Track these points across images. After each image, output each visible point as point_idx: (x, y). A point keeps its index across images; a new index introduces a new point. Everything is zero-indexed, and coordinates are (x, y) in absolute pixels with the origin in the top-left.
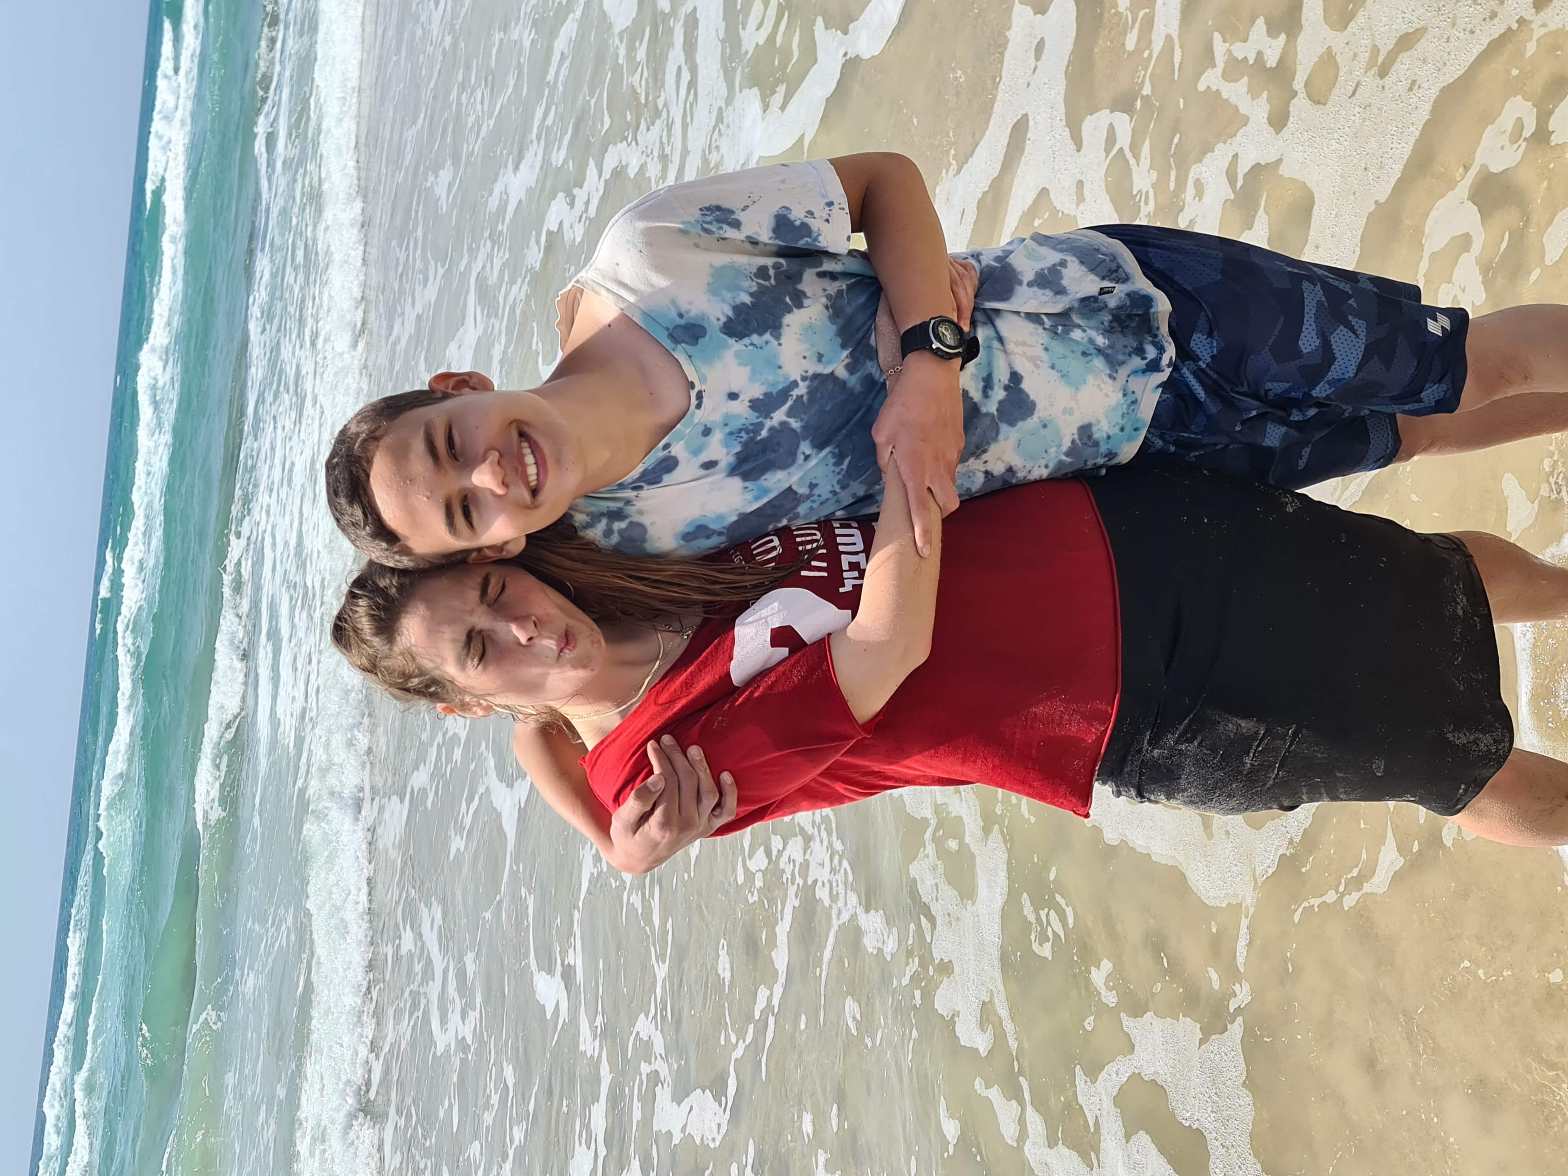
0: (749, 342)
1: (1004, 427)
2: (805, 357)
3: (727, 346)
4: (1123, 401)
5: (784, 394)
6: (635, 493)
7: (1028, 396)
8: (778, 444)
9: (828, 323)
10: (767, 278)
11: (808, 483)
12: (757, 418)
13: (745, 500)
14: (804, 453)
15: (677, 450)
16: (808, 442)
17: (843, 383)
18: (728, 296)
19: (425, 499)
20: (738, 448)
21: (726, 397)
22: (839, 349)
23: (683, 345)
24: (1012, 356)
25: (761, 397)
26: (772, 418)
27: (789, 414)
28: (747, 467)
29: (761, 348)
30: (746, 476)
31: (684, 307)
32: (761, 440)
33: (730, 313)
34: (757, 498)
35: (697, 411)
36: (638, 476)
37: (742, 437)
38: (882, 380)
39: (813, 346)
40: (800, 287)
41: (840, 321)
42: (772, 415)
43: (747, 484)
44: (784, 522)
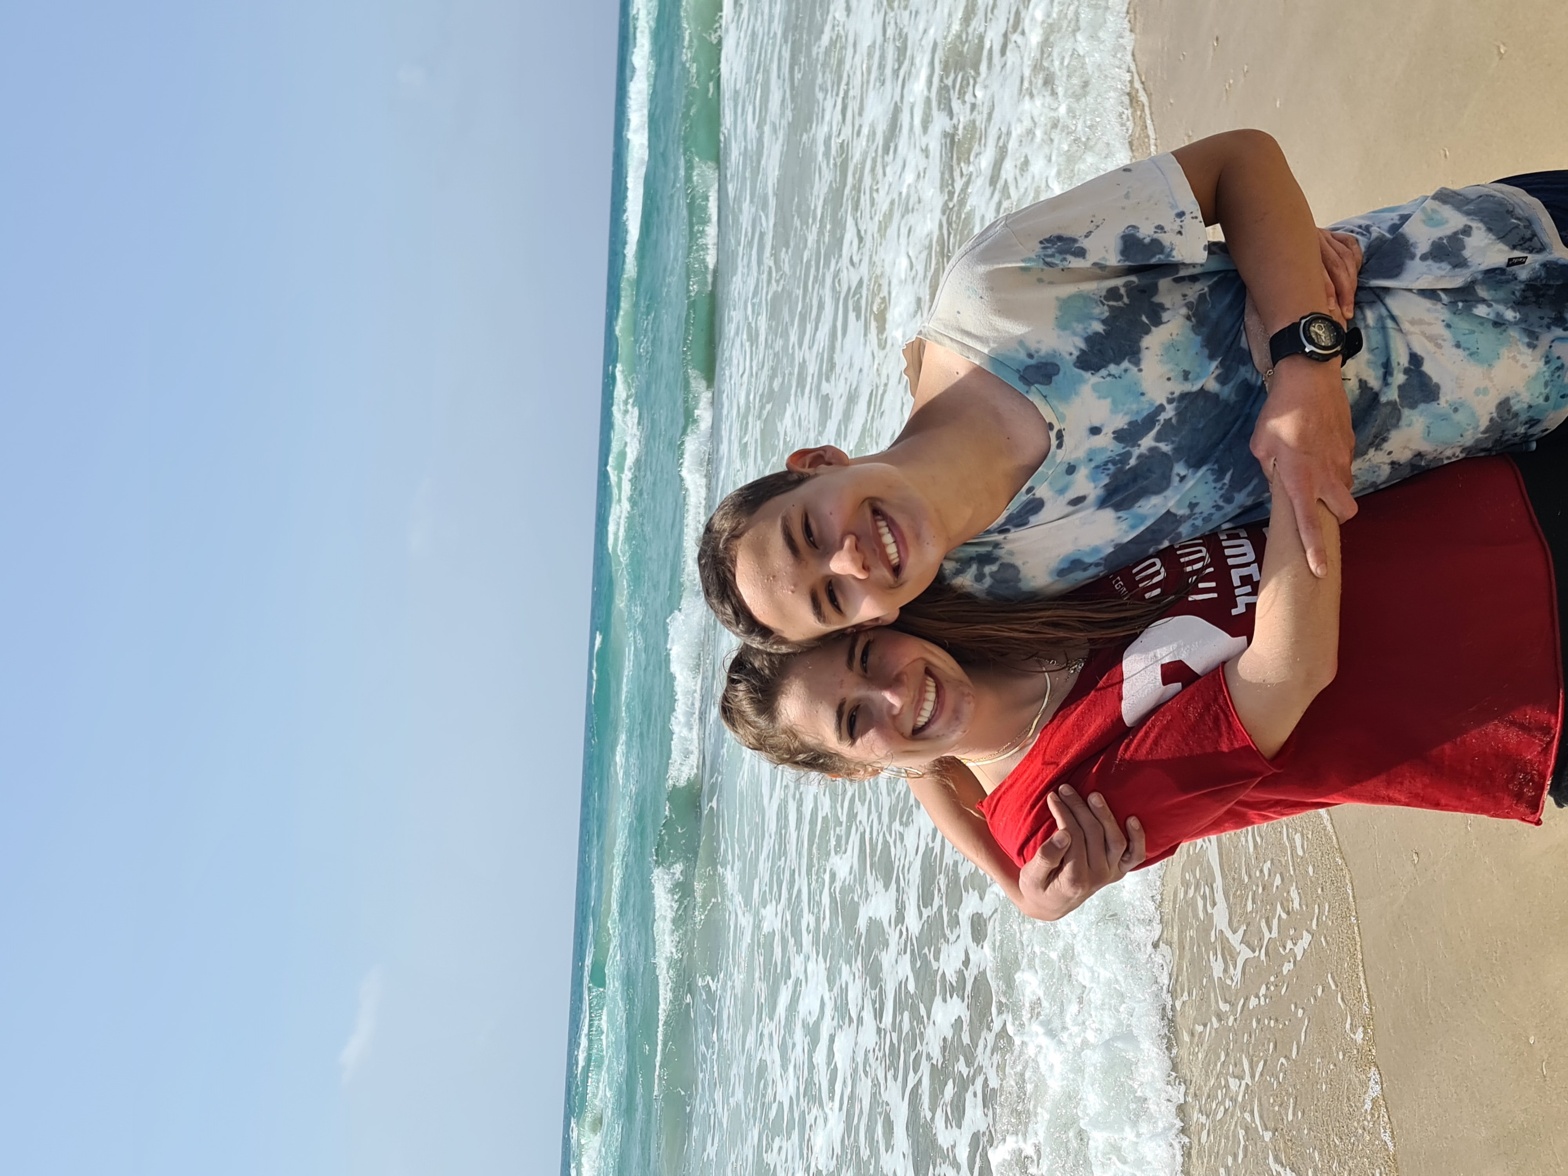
0: (1107, 373)
1: (1406, 412)
2: (1169, 379)
3: (1083, 381)
4: (1545, 369)
5: (1150, 420)
6: (1001, 537)
7: (1430, 379)
8: (1149, 470)
9: (1192, 335)
10: (1119, 298)
11: (1187, 503)
12: (1123, 448)
13: (1120, 529)
14: (1178, 475)
15: (1042, 491)
16: (1182, 463)
17: (1216, 396)
18: (1080, 328)
19: (790, 593)
20: (1106, 481)
21: (1088, 432)
22: (1207, 361)
23: (1036, 385)
24: (1409, 337)
25: (1126, 427)
26: (1139, 446)
27: (1158, 439)
28: (1117, 498)
29: (1120, 377)
30: (1118, 507)
31: (1033, 346)
32: (1129, 469)
33: (1082, 345)
34: (1133, 527)
35: (1059, 451)
36: (1003, 521)
37: (1109, 469)
38: (1259, 383)
39: (1177, 365)
40: (1157, 299)
41: (1205, 330)
42: (1139, 442)
43: (1120, 514)
44: (1166, 544)
